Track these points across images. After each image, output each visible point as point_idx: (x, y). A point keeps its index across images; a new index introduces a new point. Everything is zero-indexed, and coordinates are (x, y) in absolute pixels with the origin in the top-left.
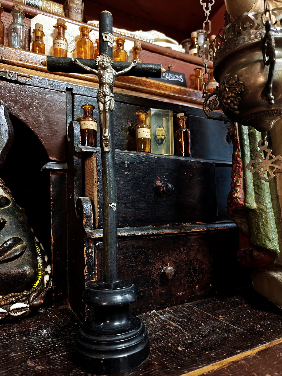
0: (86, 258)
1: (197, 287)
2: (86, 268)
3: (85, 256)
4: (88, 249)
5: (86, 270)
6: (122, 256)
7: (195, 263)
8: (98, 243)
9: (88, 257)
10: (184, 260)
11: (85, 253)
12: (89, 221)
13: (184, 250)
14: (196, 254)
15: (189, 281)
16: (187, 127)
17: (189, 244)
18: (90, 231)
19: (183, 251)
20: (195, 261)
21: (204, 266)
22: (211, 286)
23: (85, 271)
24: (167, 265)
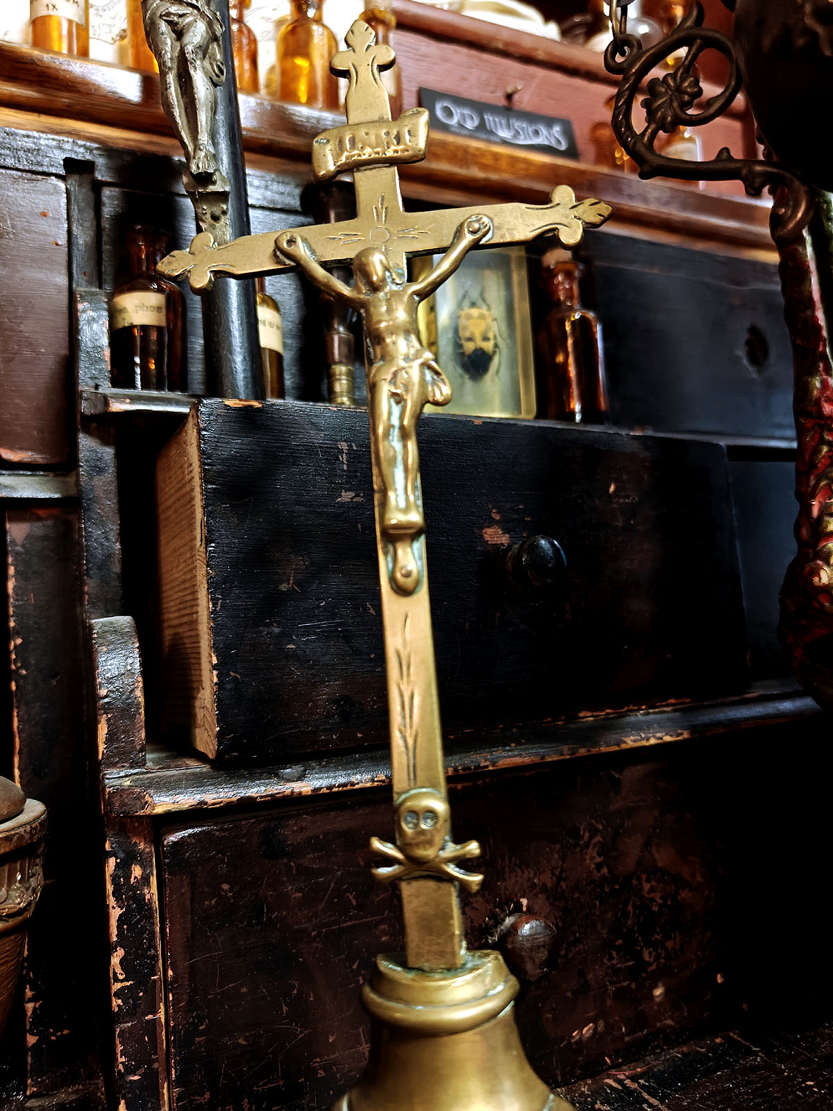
0: (115, 913)
1: (658, 992)
2: (115, 960)
3: (112, 901)
4: (124, 867)
5: (119, 970)
6: (299, 890)
7: (647, 886)
8: (173, 838)
9: (128, 907)
10: (596, 875)
11: (110, 888)
12: (124, 732)
13: (594, 832)
14: (647, 845)
15: (620, 969)
16: (586, 304)
17: (616, 805)
18: (127, 783)
19: (591, 837)
20: (644, 877)
21: (684, 894)
22: (719, 979)
23: (115, 974)
24: (518, 908)
